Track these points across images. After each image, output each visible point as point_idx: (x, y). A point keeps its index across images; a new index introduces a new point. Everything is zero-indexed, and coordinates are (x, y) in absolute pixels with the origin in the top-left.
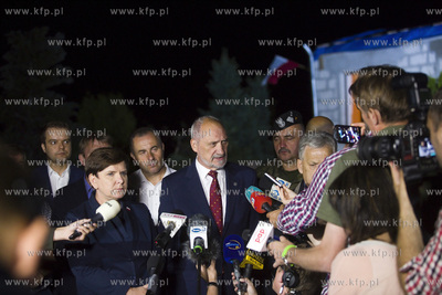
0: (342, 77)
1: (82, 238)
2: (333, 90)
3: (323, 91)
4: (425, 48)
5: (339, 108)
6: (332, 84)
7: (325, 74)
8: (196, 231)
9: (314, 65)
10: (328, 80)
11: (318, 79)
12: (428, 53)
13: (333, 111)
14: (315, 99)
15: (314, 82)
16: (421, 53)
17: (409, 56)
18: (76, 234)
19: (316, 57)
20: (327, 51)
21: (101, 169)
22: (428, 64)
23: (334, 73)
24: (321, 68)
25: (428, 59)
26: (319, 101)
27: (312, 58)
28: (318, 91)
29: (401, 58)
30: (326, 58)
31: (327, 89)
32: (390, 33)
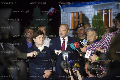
0: (69, 14)
1: (35, 56)
2: (66, 17)
3: (64, 17)
4: (92, 7)
5: (68, 22)
6: (66, 15)
7: (64, 13)
8: (65, 55)
9: (62, 10)
10: (65, 14)
11: (63, 14)
12: (92, 8)
13: (66, 22)
14: (62, 19)
15: (61, 15)
16: (91, 8)
17: (87, 9)
18: (34, 55)
19: (62, 8)
20: (65, 7)
21: (37, 37)
22: (92, 11)
23: (67, 13)
24: (63, 11)
25: (92, 10)
26: (63, 20)
27: (61, 9)
28: (62, 17)
29: (85, 9)
30: (65, 9)
31: (65, 17)
32: (82, 3)
